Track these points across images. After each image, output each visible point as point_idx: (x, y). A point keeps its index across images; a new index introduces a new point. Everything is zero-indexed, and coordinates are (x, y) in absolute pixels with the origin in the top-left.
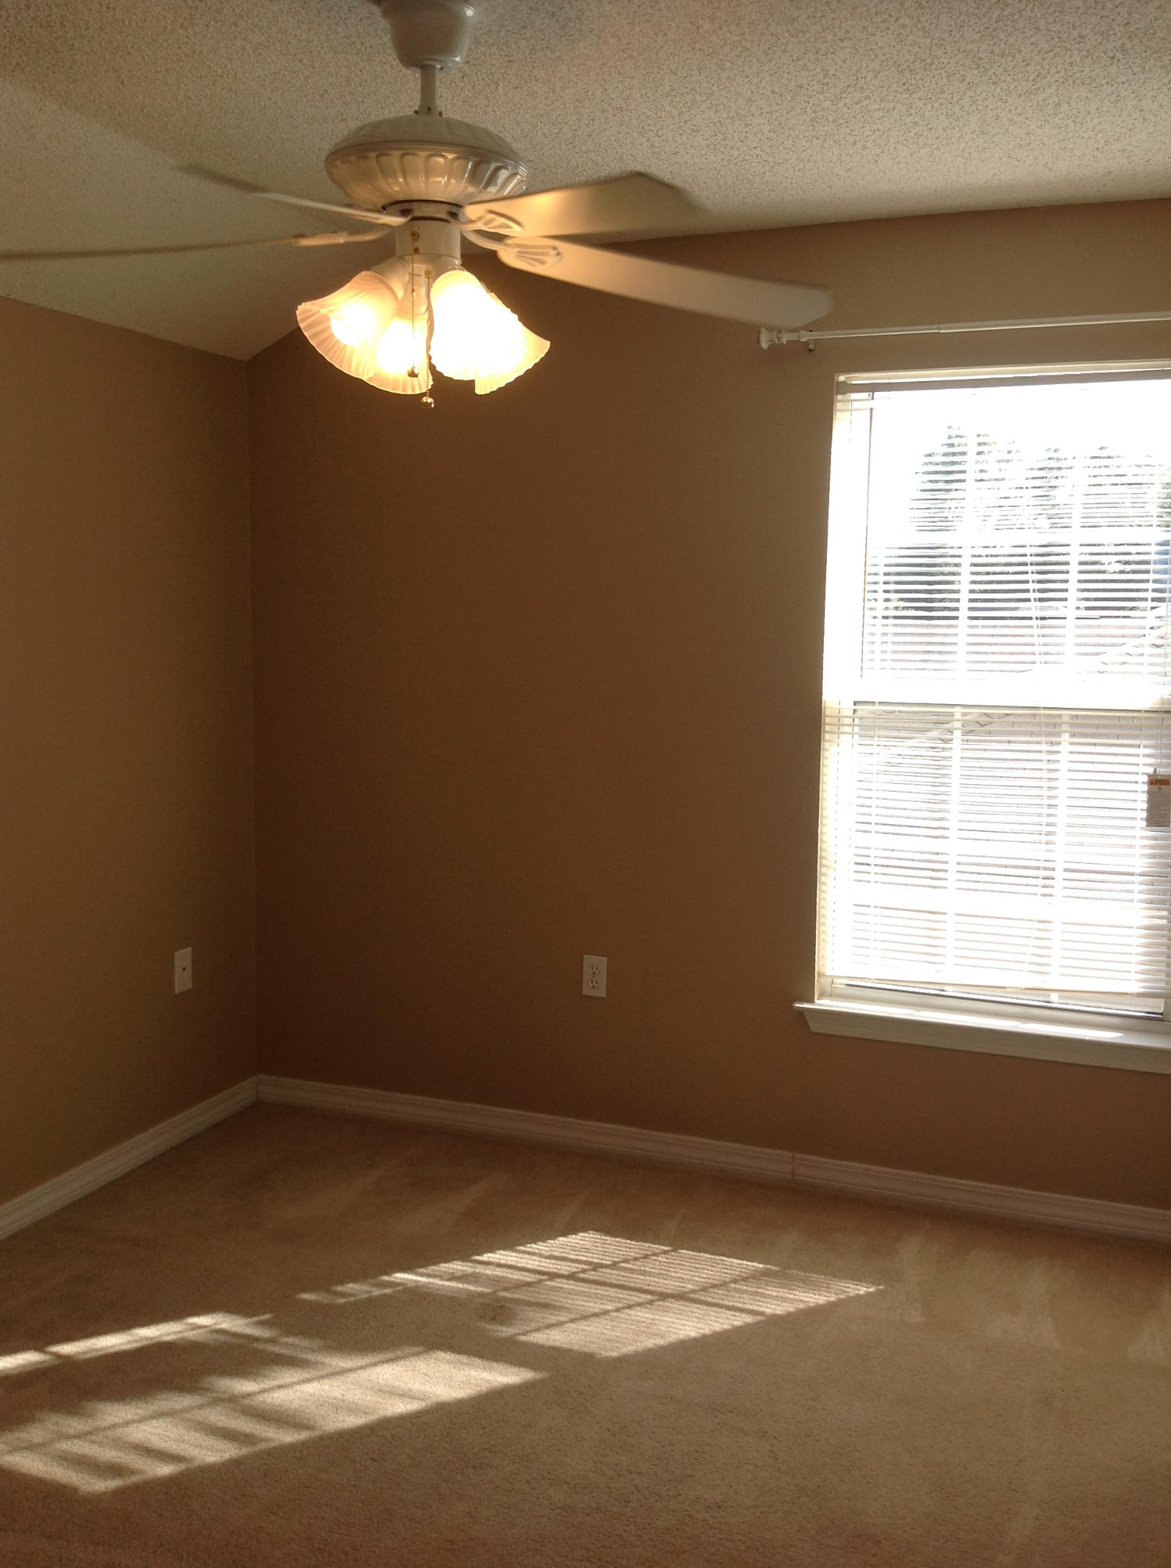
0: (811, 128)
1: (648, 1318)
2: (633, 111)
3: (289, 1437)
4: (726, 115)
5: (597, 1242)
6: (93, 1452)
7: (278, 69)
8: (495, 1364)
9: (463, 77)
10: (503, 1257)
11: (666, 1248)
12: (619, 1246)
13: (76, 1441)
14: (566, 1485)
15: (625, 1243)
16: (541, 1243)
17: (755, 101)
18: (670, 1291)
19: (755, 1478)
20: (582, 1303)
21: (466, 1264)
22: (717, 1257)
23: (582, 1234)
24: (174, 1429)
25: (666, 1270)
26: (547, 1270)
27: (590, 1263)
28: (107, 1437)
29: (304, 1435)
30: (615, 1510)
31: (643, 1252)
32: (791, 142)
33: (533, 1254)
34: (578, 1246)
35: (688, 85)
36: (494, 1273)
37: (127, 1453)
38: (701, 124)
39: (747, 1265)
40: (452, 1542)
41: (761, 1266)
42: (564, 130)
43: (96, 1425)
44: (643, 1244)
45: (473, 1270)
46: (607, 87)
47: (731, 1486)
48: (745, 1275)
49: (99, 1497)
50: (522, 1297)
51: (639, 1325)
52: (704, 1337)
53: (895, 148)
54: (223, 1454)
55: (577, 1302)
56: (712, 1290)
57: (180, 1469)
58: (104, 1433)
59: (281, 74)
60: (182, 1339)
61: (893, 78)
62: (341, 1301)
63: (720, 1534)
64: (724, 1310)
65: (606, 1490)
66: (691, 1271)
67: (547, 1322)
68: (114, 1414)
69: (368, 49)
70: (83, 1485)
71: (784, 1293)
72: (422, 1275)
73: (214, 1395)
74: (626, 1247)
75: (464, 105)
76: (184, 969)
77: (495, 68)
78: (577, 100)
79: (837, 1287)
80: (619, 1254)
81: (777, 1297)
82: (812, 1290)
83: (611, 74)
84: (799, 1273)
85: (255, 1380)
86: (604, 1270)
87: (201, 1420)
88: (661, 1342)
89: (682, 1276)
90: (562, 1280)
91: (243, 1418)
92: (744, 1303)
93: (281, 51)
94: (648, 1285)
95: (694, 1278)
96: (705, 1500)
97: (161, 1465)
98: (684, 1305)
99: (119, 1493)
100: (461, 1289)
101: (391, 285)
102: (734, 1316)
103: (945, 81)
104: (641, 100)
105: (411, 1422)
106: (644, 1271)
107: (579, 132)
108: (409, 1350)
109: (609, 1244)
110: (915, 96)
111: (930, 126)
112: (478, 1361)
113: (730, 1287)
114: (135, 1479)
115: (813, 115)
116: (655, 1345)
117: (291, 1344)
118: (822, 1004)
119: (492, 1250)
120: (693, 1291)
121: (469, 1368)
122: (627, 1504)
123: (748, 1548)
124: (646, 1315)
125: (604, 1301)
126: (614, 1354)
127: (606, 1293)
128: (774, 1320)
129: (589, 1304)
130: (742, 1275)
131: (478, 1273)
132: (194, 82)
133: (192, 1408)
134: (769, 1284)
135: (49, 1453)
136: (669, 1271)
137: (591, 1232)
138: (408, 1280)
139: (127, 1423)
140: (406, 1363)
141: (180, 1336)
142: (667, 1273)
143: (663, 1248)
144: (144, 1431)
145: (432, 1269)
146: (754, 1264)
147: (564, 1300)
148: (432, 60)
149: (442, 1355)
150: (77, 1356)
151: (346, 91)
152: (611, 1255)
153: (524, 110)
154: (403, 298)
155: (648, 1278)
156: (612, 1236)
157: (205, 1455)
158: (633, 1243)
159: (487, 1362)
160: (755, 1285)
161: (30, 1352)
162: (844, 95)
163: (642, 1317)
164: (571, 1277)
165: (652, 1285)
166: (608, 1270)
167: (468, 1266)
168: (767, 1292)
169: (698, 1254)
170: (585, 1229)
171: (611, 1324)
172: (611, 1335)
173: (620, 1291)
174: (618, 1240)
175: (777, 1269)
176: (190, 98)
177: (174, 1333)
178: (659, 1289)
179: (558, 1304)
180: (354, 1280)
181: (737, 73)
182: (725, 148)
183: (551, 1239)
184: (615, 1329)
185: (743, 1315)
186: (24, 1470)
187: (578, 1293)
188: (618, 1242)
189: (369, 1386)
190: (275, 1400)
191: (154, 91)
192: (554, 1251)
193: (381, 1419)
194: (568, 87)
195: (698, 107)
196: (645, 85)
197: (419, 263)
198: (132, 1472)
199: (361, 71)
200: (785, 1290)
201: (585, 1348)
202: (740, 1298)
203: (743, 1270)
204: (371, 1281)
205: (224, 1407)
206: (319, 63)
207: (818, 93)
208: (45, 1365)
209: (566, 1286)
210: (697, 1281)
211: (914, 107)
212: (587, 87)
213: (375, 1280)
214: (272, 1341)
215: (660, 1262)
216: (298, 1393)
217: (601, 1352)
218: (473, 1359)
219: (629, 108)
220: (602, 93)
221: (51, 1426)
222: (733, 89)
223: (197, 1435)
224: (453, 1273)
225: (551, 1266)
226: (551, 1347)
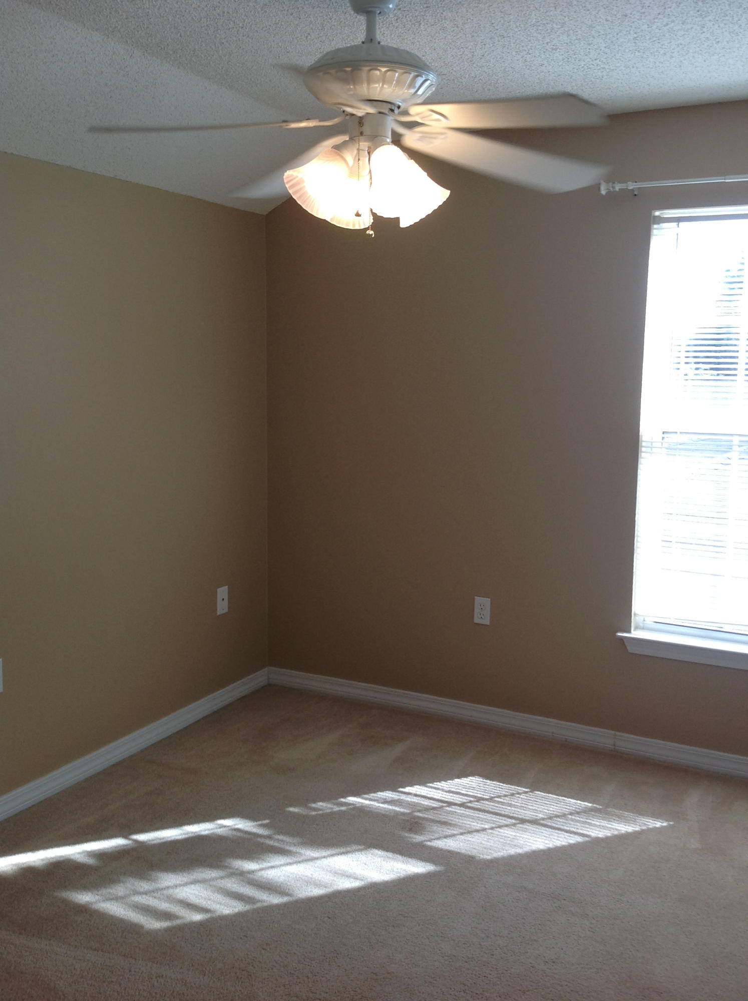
0: (634, 44)
1: (511, 835)
2: (511, 37)
3: (276, 900)
4: (575, 38)
5: (480, 784)
6: (154, 904)
7: (277, 21)
8: (410, 860)
9: (397, 20)
10: (418, 790)
11: (526, 790)
12: (495, 787)
13: (144, 896)
14: (452, 941)
15: (499, 785)
16: (443, 782)
17: (594, 27)
18: (527, 818)
19: (579, 944)
20: (469, 823)
21: (394, 793)
22: (560, 798)
23: (470, 778)
24: (205, 892)
25: (525, 804)
26: (447, 800)
27: (475, 797)
28: (163, 895)
29: (285, 899)
30: (484, 959)
31: (511, 792)
32: (620, 55)
33: (438, 789)
34: (468, 785)
35: (547, 18)
36: (413, 800)
37: (175, 905)
38: (558, 44)
39: (580, 804)
40: (375, 974)
41: (590, 805)
42: (466, 52)
43: (157, 886)
44: (511, 786)
45: (398, 797)
46: (493, 22)
47: (562, 949)
48: (578, 810)
49: (157, 932)
50: (430, 817)
51: (506, 839)
52: (549, 849)
53: (693, 57)
54: (234, 909)
55: (465, 822)
56: (556, 819)
57: (207, 917)
58: (161, 892)
59: (280, 24)
60: (213, 833)
61: (691, 7)
62: (314, 813)
63: (553, 980)
64: (563, 832)
65: (479, 946)
66: (542, 805)
67: (445, 833)
68: (168, 880)
69: (334, 4)
70: (147, 924)
71: (605, 823)
72: (366, 799)
73: (231, 871)
74: (499, 788)
75: (399, 38)
76: (223, 599)
77: (418, 12)
78: (473, 32)
79: (641, 822)
80: (495, 792)
81: (600, 826)
82: (624, 822)
83: (495, 12)
84: (616, 811)
85: (257, 862)
86: (484, 802)
87: (221, 886)
88: (519, 851)
89: (537, 809)
90: (456, 807)
91: (247, 886)
92: (577, 829)
93: (279, 8)
94: (513, 813)
95: (545, 810)
96: (544, 957)
97: (195, 914)
98: (537, 828)
99: (168, 930)
100: (390, 810)
101: (344, 156)
102: (570, 836)
103: (727, 7)
104: (516, 30)
105: (354, 894)
106: (511, 804)
107: (476, 54)
108: (354, 847)
109: (488, 785)
110: (706, 19)
111: (717, 40)
112: (400, 857)
113: (568, 818)
114: (179, 922)
115: (635, 35)
116: (516, 852)
117: (280, 840)
118: (635, 634)
119: (411, 785)
120: (543, 819)
121: (393, 861)
122: (492, 956)
123: (572, 991)
124: (511, 833)
125: (483, 822)
126: (489, 857)
127: (485, 817)
128: (597, 841)
129: (474, 824)
130: (576, 810)
131: (402, 799)
132: (225, 32)
133: (217, 879)
134: (594, 817)
135: (127, 903)
136: (527, 805)
137: (477, 777)
138: (356, 802)
139: (176, 886)
140: (353, 855)
141: (212, 831)
142: (526, 806)
143: (524, 789)
144: (186, 892)
145: (372, 795)
146: (585, 803)
147: (457, 820)
148: (374, 7)
149: (376, 851)
150: (148, 842)
151: (322, 33)
152: (490, 792)
153: (438, 40)
154: (353, 166)
155: (513, 809)
156: (490, 780)
157: (223, 909)
158: (504, 785)
159: (405, 858)
160: (585, 817)
161: (119, 838)
162: (656, 20)
163: (507, 834)
164: (462, 805)
165: (516, 814)
166: (487, 802)
167: (395, 795)
168: (593, 822)
169: (548, 795)
170: (473, 775)
171: (487, 837)
172: (486, 845)
173: (494, 816)
174: (493, 782)
175: (601, 807)
176: (223, 43)
177: (209, 830)
178: (520, 817)
179: (453, 822)
180: (322, 801)
181: (581, 8)
182: (575, 60)
183: (450, 780)
184: (490, 841)
185: (576, 836)
186: (112, 913)
187: (467, 816)
188: (494, 784)
189: (329, 870)
190: (269, 876)
191: (200, 40)
192: (452, 788)
193: (335, 891)
194: (466, 23)
195: (556, 33)
196: (518, 19)
197: (365, 141)
198: (177, 917)
199: (331, 19)
200: (605, 822)
201: (469, 852)
202: (574, 825)
203: (577, 807)
204: (333, 801)
205: (237, 878)
206: (303, 15)
207: (638, 20)
208: (129, 847)
209: (459, 811)
210: (546, 813)
211: (706, 27)
212: (479, 22)
213: (336, 801)
214: (269, 837)
215: (522, 798)
216: (284, 872)
217: (479, 855)
218: (396, 855)
219: (509, 35)
220: (490, 26)
221: (130, 886)
222: (579, 19)
223: (219, 896)
224: (385, 799)
225: (449, 797)
226: (447, 850)
